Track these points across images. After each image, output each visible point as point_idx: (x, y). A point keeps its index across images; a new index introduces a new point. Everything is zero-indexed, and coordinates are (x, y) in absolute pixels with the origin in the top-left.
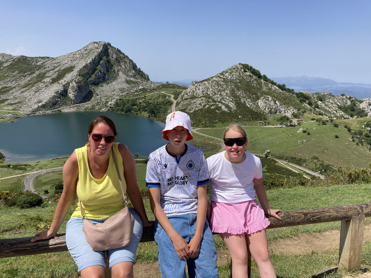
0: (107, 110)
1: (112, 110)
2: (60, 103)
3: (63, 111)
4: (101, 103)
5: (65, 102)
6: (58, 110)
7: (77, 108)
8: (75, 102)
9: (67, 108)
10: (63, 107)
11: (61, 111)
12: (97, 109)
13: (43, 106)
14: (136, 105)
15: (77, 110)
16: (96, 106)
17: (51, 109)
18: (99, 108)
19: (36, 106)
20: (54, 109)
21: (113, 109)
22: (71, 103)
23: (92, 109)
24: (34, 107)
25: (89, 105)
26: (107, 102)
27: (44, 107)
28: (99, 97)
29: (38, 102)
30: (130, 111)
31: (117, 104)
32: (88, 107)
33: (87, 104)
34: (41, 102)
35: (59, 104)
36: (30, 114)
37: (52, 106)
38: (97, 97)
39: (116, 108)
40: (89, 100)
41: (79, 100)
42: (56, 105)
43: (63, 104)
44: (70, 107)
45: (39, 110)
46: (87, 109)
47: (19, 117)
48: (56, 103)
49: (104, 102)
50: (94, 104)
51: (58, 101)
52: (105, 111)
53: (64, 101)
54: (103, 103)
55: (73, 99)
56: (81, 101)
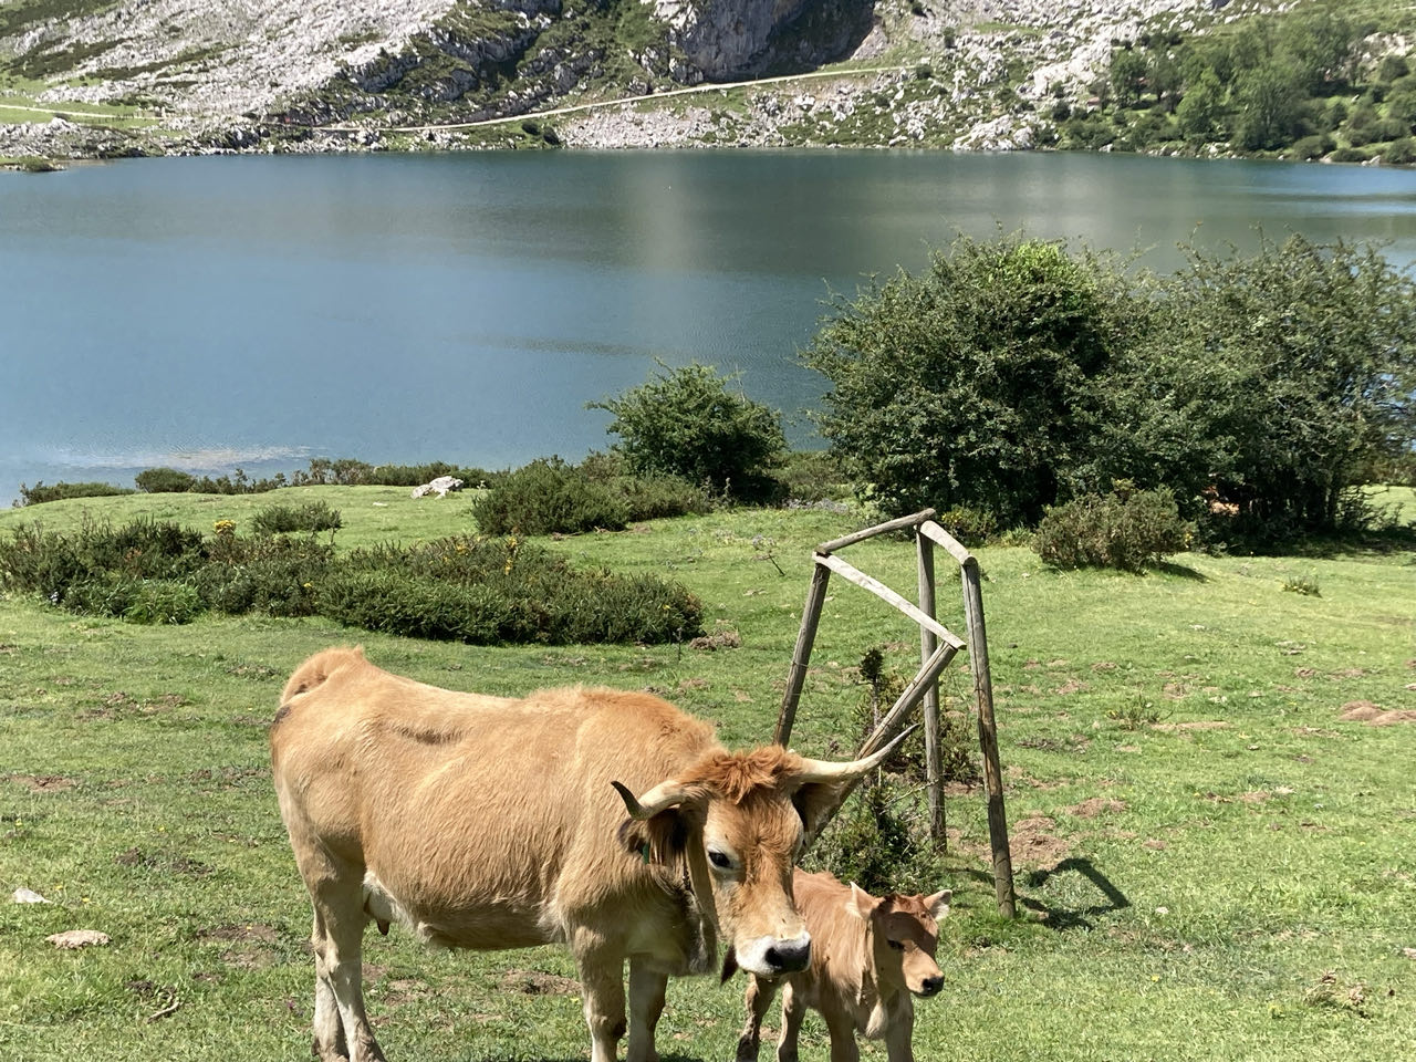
0: (1021, 135)
1: (1076, 133)
2: (551, 64)
3: (573, 135)
4: (959, 74)
5: (602, 55)
6: (530, 129)
7: (716, 119)
8: (702, 57)
9: (616, 110)
10: (578, 101)
11: (553, 140)
12: (916, 125)
13: (391, 77)
14: (1342, 88)
15: (709, 137)
16: (900, 106)
17: (463, 115)
18: (931, 123)
19: (326, 69)
20: (491, 109)
21: (1087, 125)
22: (662, 71)
23: (870, 122)
24: (303, 81)
25: (829, 98)
26: (1015, 71)
27: (390, 86)
28: (934, 25)
29: (343, 40)
30: (1301, 132)
31: (1129, 76)
32: (826, 114)
33: (808, 87)
34: (373, 37)
35: (537, 72)
36: (249, 139)
37: (475, 88)
38: (916, 24)
39: (1120, 122)
40: (843, 55)
41: (737, 44)
42: (512, 76)
43: (581, 72)
44: (644, 107)
45: (347, 110)
46: (807, 133)
47: (133, 153)
48: (519, 54)
49: (982, 65)
50: (879, 86)
51: (533, 37)
52: (1005, 144)
53: (592, 37)
54: (973, 74)
55: (679, 22)
56: (755, 58)
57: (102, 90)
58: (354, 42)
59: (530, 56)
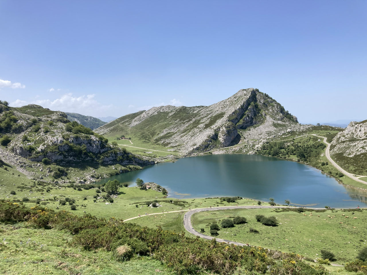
0: (254, 153)
1: (259, 153)
2: (211, 146)
3: (213, 153)
4: (248, 146)
5: (216, 145)
6: (210, 153)
7: (226, 151)
8: (225, 145)
9: (217, 150)
10: (214, 150)
11: (212, 154)
12: (244, 151)
13: (197, 149)
14: (283, 148)
15: (226, 153)
16: (243, 149)
17: (204, 152)
18: (246, 151)
19: (192, 149)
20: (206, 151)
21: (260, 152)
22: (221, 146)
23: (240, 151)
24: (190, 150)
25: (236, 148)
26: (254, 145)
27: (198, 150)
28: (246, 140)
29: (193, 145)
30: (278, 154)
31: (264, 148)
32: (236, 150)
33: (235, 147)
34: (196, 145)
35: (210, 147)
36: (187, 156)
37: (205, 149)
38: (245, 140)
39: (263, 152)
40: (237, 143)
41: (228, 143)
42: (208, 148)
43: (214, 147)
44: (220, 150)
45: (194, 152)
46: (234, 152)
47: (178, 158)
48: (208, 146)
49: (251, 145)
50: (241, 147)
51: (210, 144)
52: (252, 154)
53: (215, 144)
54: (250, 146)
55: (222, 142)
56: (229, 144)
57: (172, 150)
58: (194, 145)
59: (209, 146)
